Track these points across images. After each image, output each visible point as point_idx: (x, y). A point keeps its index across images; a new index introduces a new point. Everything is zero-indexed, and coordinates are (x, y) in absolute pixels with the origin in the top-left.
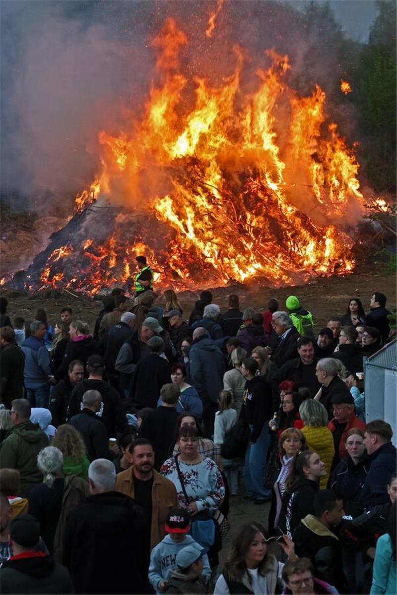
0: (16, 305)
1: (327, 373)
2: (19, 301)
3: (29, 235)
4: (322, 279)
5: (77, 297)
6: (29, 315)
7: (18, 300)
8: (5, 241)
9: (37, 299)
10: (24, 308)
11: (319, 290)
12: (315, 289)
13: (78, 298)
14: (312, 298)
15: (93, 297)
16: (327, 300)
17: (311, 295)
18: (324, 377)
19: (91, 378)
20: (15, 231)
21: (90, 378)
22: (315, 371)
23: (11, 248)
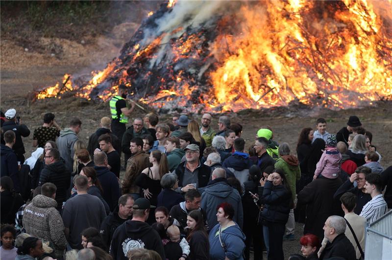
0: (84, 114)
1: (335, 229)
2: (87, 111)
3: (108, 40)
4: (383, 102)
5: (143, 108)
6: (94, 127)
7: (86, 109)
8: (84, 45)
9: (104, 109)
10: (90, 119)
11: (378, 114)
12: (375, 112)
13: (144, 111)
14: (370, 122)
15: (158, 110)
16: (384, 125)
17: (369, 119)
18: (331, 233)
19: (134, 219)
20: (94, 35)
21: (132, 220)
22: (324, 225)
23: (89, 53)
